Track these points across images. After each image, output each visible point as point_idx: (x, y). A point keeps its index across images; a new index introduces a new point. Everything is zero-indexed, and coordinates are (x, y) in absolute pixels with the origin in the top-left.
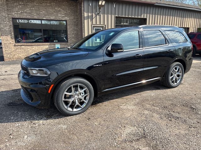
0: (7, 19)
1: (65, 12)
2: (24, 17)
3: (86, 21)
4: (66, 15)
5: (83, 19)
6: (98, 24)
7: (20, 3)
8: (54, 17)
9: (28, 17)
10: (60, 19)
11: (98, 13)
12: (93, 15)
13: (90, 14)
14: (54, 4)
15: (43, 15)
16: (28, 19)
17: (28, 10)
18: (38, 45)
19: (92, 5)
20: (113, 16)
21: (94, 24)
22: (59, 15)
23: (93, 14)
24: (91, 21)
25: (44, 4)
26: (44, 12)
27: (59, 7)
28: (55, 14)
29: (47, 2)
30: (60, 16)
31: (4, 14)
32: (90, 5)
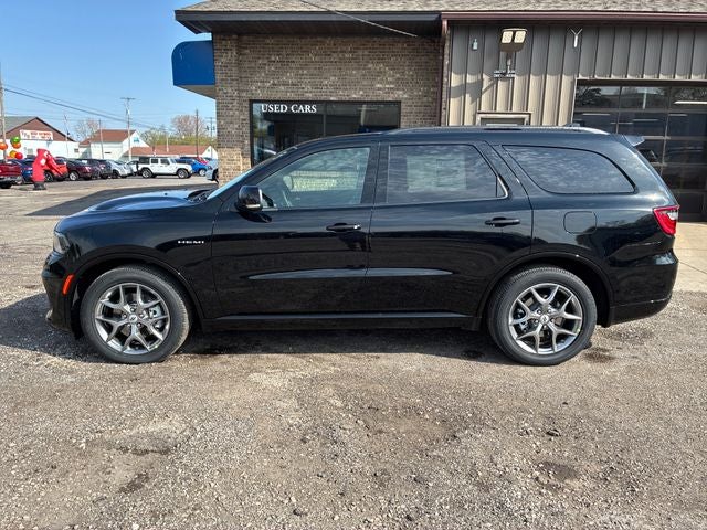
0: (235, 103)
1: (398, 75)
2: (278, 96)
3: (454, 103)
4: (400, 84)
5: (444, 96)
6: (498, 110)
7: (273, 58)
8: (361, 92)
9: (291, 96)
10: (380, 99)
11: (504, 74)
12: (482, 79)
13: (470, 79)
14: (366, 53)
15: (331, 89)
16: (289, 103)
17: (290, 77)
18: (308, 177)
19: (482, 46)
20: (566, 80)
21: (482, 110)
22: (378, 86)
23: (484, 76)
24: (472, 102)
25: (335, 55)
26: (332, 78)
27: (381, 60)
28: (365, 83)
29: (344, 48)
30: (379, 89)
31: (230, 90)
32: (475, 47)
